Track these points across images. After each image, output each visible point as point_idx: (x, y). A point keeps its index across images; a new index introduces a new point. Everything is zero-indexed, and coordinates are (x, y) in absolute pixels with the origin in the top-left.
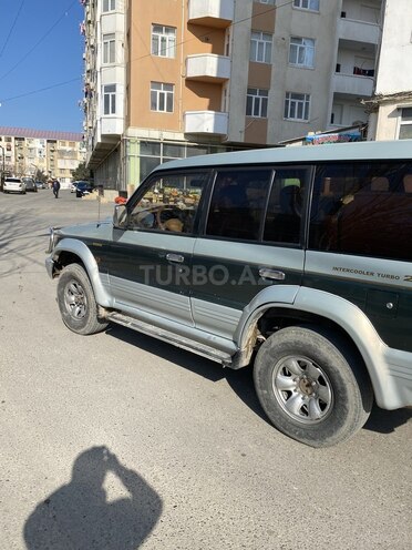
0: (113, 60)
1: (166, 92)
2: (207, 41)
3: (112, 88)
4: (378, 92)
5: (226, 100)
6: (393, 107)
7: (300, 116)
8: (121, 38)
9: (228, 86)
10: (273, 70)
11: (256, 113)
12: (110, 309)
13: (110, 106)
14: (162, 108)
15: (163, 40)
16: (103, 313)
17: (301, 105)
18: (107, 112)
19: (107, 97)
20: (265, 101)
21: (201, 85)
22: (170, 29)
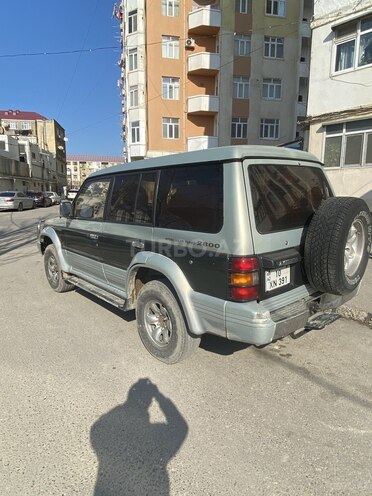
0: (137, 104)
1: (173, 125)
2: (202, 86)
3: (136, 124)
4: (308, 114)
5: (216, 127)
6: (319, 126)
7: (272, 136)
8: (142, 88)
9: (217, 117)
10: (250, 104)
11: (239, 136)
12: (70, 274)
13: (136, 136)
14: (171, 136)
15: (171, 87)
16: (66, 276)
17: (272, 127)
18: (134, 141)
19: (133, 130)
20: (245, 126)
21: (197, 118)
22: (175, 79)
